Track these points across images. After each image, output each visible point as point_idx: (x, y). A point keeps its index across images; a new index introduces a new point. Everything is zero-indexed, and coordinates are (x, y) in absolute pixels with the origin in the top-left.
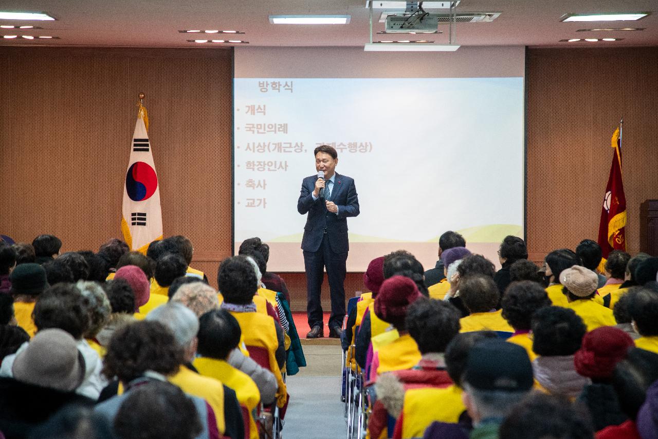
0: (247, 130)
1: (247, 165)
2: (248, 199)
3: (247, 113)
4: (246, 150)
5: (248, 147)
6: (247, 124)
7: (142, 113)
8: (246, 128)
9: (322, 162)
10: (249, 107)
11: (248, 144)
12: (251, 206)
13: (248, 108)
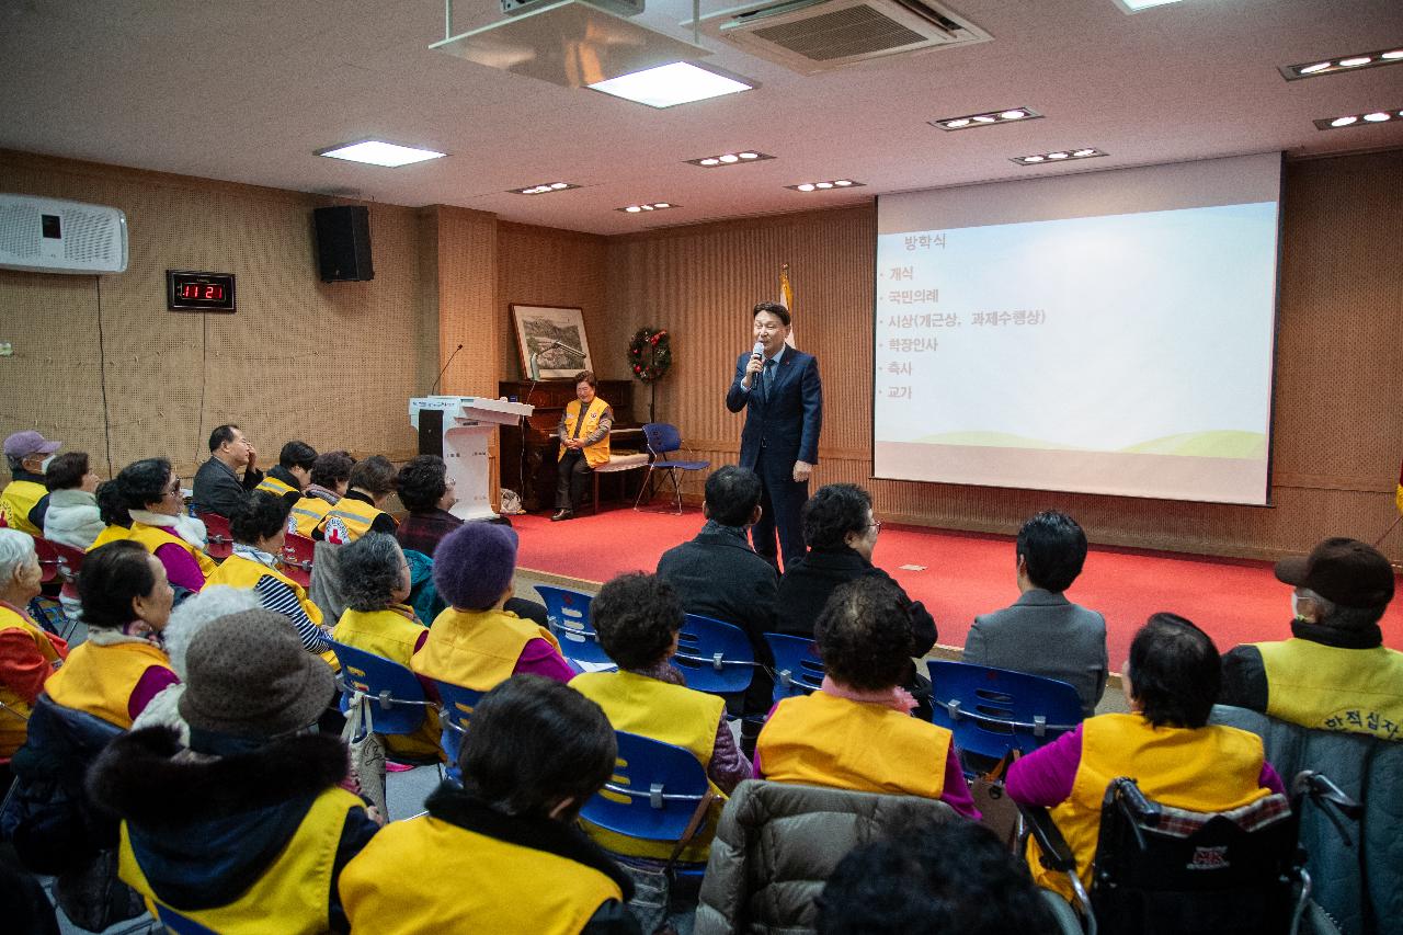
0: (891, 300)
1: (891, 345)
2: (890, 388)
4: (890, 325)
5: (892, 321)
6: (891, 292)
7: (784, 285)
8: (890, 297)
10: (894, 270)
11: (893, 317)
12: (895, 396)
13: (893, 272)
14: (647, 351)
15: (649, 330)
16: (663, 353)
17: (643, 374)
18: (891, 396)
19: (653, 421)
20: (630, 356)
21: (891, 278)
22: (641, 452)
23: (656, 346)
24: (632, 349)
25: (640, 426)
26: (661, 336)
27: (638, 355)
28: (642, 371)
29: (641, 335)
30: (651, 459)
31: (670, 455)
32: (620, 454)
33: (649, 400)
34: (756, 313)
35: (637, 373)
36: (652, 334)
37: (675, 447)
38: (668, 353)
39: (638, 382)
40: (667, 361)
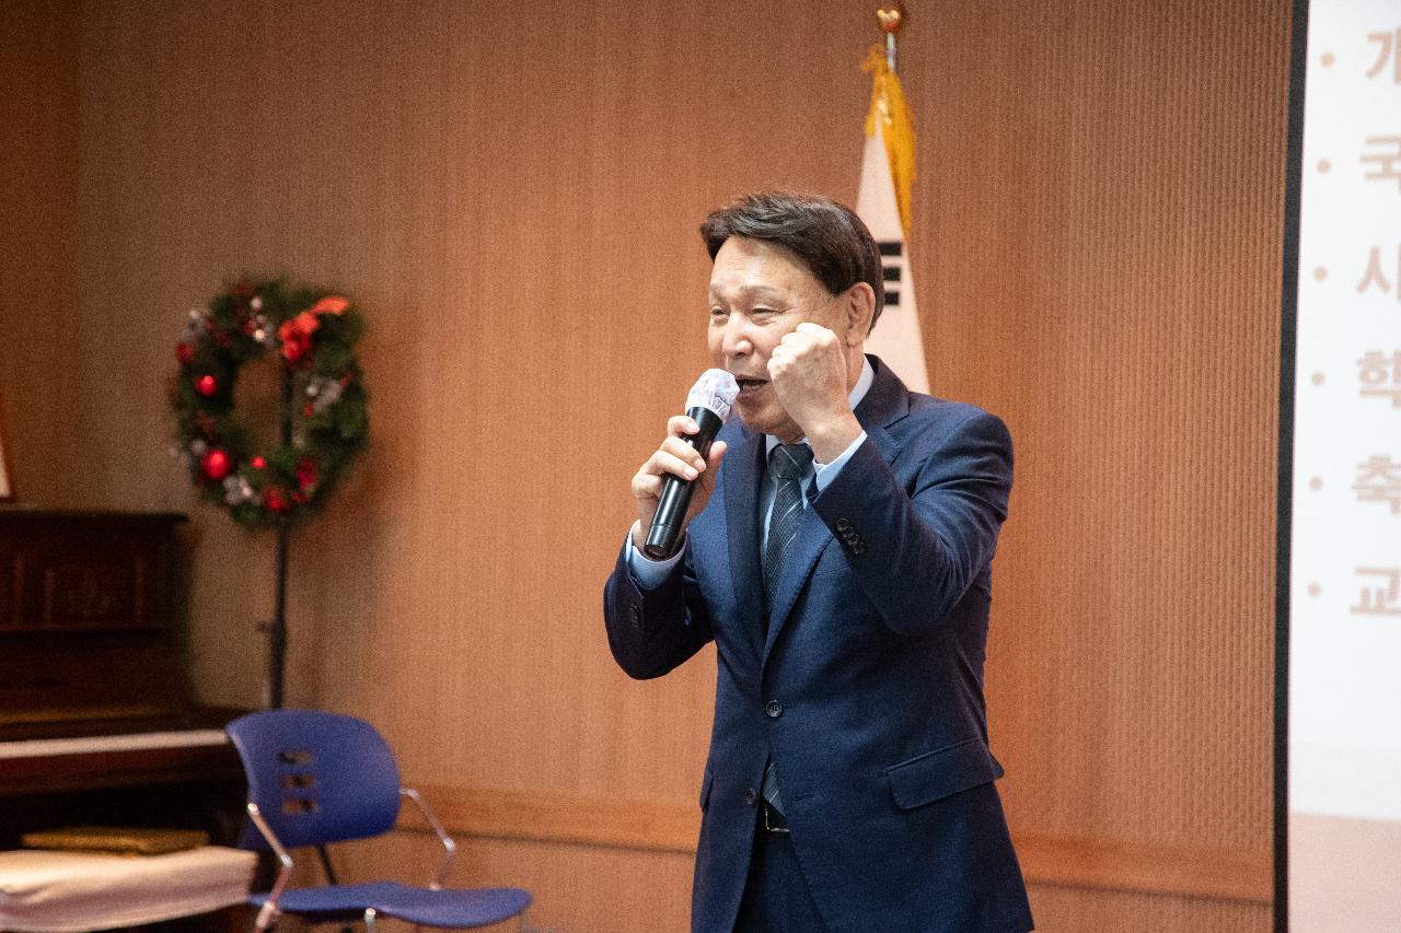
0: (1370, 176)
1: (1364, 376)
2: (1362, 571)
3: (1372, 73)
4: (1363, 287)
5: (1374, 271)
6: (1372, 141)
7: (882, 106)
8: (1365, 159)
9: (736, 317)
10: (1385, 38)
11: (1375, 255)
12: (1380, 609)
13: (1378, 47)
14: (256, 384)
15: (270, 290)
16: (333, 392)
17: (242, 489)
18: (1363, 608)
19: (277, 701)
20: (178, 405)
21: (1373, 73)
22: (219, 840)
23: (301, 359)
24: (190, 368)
25: (218, 718)
26: (321, 318)
27: (221, 400)
28: (231, 469)
29: (231, 308)
30: (265, 876)
31: (354, 853)
32: (120, 852)
33: (264, 610)
34: (714, 246)
35: (208, 482)
36: (282, 305)
37: (377, 821)
38: (355, 392)
39: (214, 521)
40: (346, 433)
